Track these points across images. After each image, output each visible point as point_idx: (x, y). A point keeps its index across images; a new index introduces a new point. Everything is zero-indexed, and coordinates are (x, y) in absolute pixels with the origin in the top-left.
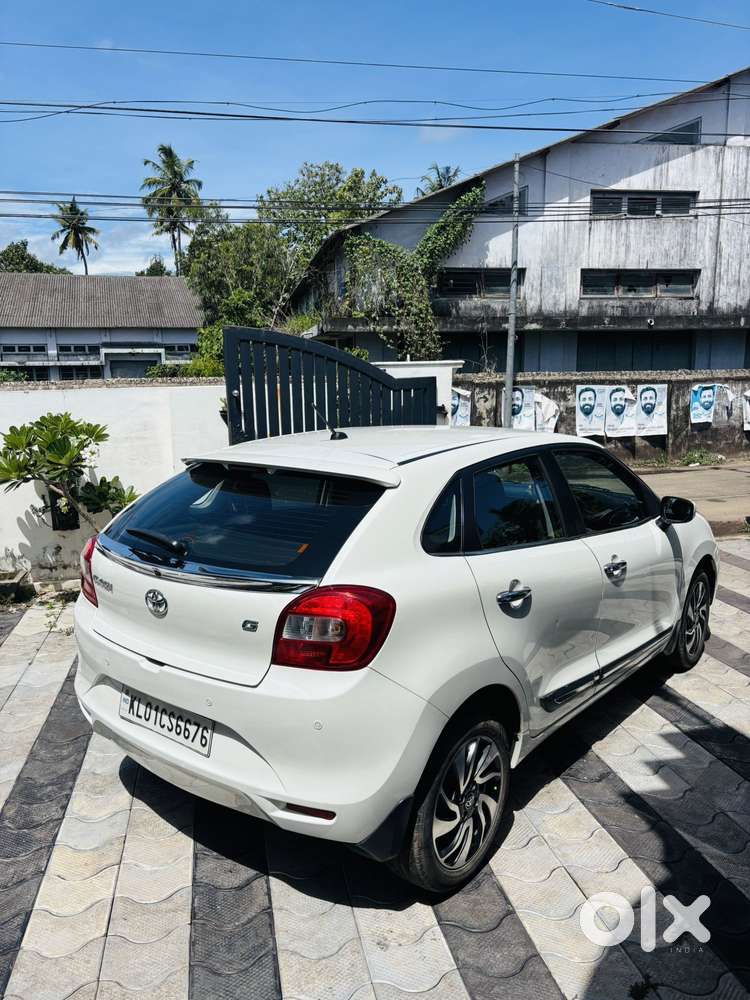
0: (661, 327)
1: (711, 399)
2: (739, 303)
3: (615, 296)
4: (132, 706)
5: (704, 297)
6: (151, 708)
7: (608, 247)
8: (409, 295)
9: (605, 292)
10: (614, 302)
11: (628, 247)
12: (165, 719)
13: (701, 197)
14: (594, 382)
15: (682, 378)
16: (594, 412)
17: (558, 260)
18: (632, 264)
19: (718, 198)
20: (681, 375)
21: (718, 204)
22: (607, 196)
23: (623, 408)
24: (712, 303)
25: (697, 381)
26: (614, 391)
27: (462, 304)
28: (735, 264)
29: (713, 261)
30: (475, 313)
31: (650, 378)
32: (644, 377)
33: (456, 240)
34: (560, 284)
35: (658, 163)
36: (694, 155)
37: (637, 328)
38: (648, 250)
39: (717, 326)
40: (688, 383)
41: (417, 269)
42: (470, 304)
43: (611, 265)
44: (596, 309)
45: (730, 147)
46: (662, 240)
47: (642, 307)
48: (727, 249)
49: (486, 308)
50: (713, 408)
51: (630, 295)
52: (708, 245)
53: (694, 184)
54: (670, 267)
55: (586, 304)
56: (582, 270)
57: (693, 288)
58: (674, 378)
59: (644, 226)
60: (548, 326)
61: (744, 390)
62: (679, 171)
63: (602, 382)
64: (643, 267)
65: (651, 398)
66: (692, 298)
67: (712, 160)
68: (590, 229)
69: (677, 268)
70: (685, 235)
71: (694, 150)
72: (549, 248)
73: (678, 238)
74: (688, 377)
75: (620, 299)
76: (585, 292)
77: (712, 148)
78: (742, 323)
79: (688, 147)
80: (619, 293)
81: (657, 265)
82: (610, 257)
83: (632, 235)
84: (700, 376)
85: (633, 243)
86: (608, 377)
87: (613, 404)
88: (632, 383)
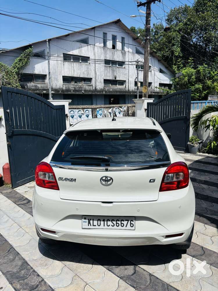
0: (86, 93)
1: (101, 113)
2: (102, 88)
3: (72, 84)
4: (89, 223)
5: (93, 86)
6: (100, 221)
7: (69, 70)
8: (11, 81)
9: (69, 83)
10: (72, 86)
11: (74, 70)
12: (110, 223)
13: (90, 58)
14: (73, 109)
15: (94, 107)
16: (74, 117)
17: (56, 73)
18: (75, 75)
19: (94, 59)
20: (94, 106)
21: (94, 60)
22: (67, 55)
23: (81, 116)
24: (96, 87)
25: (98, 108)
26: (79, 111)
27: (28, 85)
28: (100, 77)
29: (95, 76)
30: (33, 88)
31: (87, 107)
32: (86, 107)
33: (25, 64)
34: (57, 80)
35: (79, 48)
36: (88, 47)
37: (80, 93)
38: (79, 72)
39: (99, 93)
40: (96, 108)
41: (13, 72)
42: (31, 85)
43: (70, 75)
44: (67, 88)
45: (96, 46)
46: (82, 69)
47: (79, 88)
48: (98, 73)
49: (36, 86)
50: (102, 115)
51: (76, 84)
52: (93, 72)
53: (88, 55)
54: (85, 77)
55: (65, 86)
56: (63, 76)
57: (91, 83)
58: (93, 107)
59: (78, 65)
60: (56, 92)
61: (108, 110)
62: (84, 51)
63: (75, 109)
64: (78, 76)
65: (88, 113)
66: (91, 86)
67: (92, 49)
68: (64, 64)
69: (87, 77)
70: (88, 68)
71: (88, 46)
72: (53, 69)
73: (86, 69)
74: (96, 107)
75: (73, 85)
76: (64, 82)
77: (92, 45)
78: (104, 93)
79: (86, 44)
80: (73, 83)
81: (82, 76)
82: (70, 73)
83: (75, 67)
84: (98, 107)
85: (75, 69)
86: (77, 107)
87: (79, 115)
88: (83, 109)
